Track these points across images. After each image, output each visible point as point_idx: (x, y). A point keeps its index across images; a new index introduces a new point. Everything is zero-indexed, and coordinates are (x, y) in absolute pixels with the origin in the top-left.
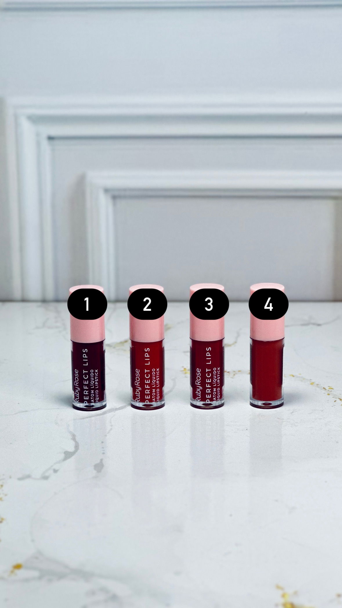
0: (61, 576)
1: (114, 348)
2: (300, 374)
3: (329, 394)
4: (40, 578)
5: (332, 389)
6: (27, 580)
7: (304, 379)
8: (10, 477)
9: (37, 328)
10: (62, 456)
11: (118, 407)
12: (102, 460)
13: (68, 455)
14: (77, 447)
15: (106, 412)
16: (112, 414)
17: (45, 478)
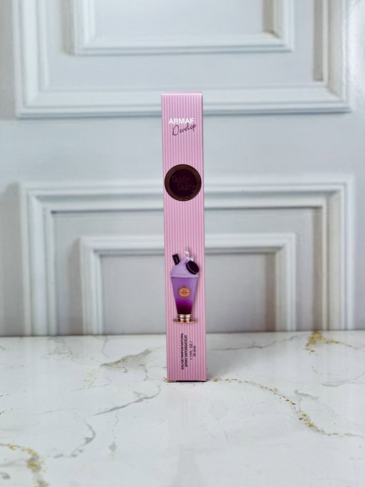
1: (111, 366)
2: (252, 381)
3: (275, 394)
5: (277, 390)
7: (255, 384)
8: (48, 456)
9: (50, 354)
10: (84, 441)
11: (120, 406)
12: (114, 443)
13: (88, 440)
14: (94, 434)
15: (112, 410)
16: (116, 411)
17: (74, 456)
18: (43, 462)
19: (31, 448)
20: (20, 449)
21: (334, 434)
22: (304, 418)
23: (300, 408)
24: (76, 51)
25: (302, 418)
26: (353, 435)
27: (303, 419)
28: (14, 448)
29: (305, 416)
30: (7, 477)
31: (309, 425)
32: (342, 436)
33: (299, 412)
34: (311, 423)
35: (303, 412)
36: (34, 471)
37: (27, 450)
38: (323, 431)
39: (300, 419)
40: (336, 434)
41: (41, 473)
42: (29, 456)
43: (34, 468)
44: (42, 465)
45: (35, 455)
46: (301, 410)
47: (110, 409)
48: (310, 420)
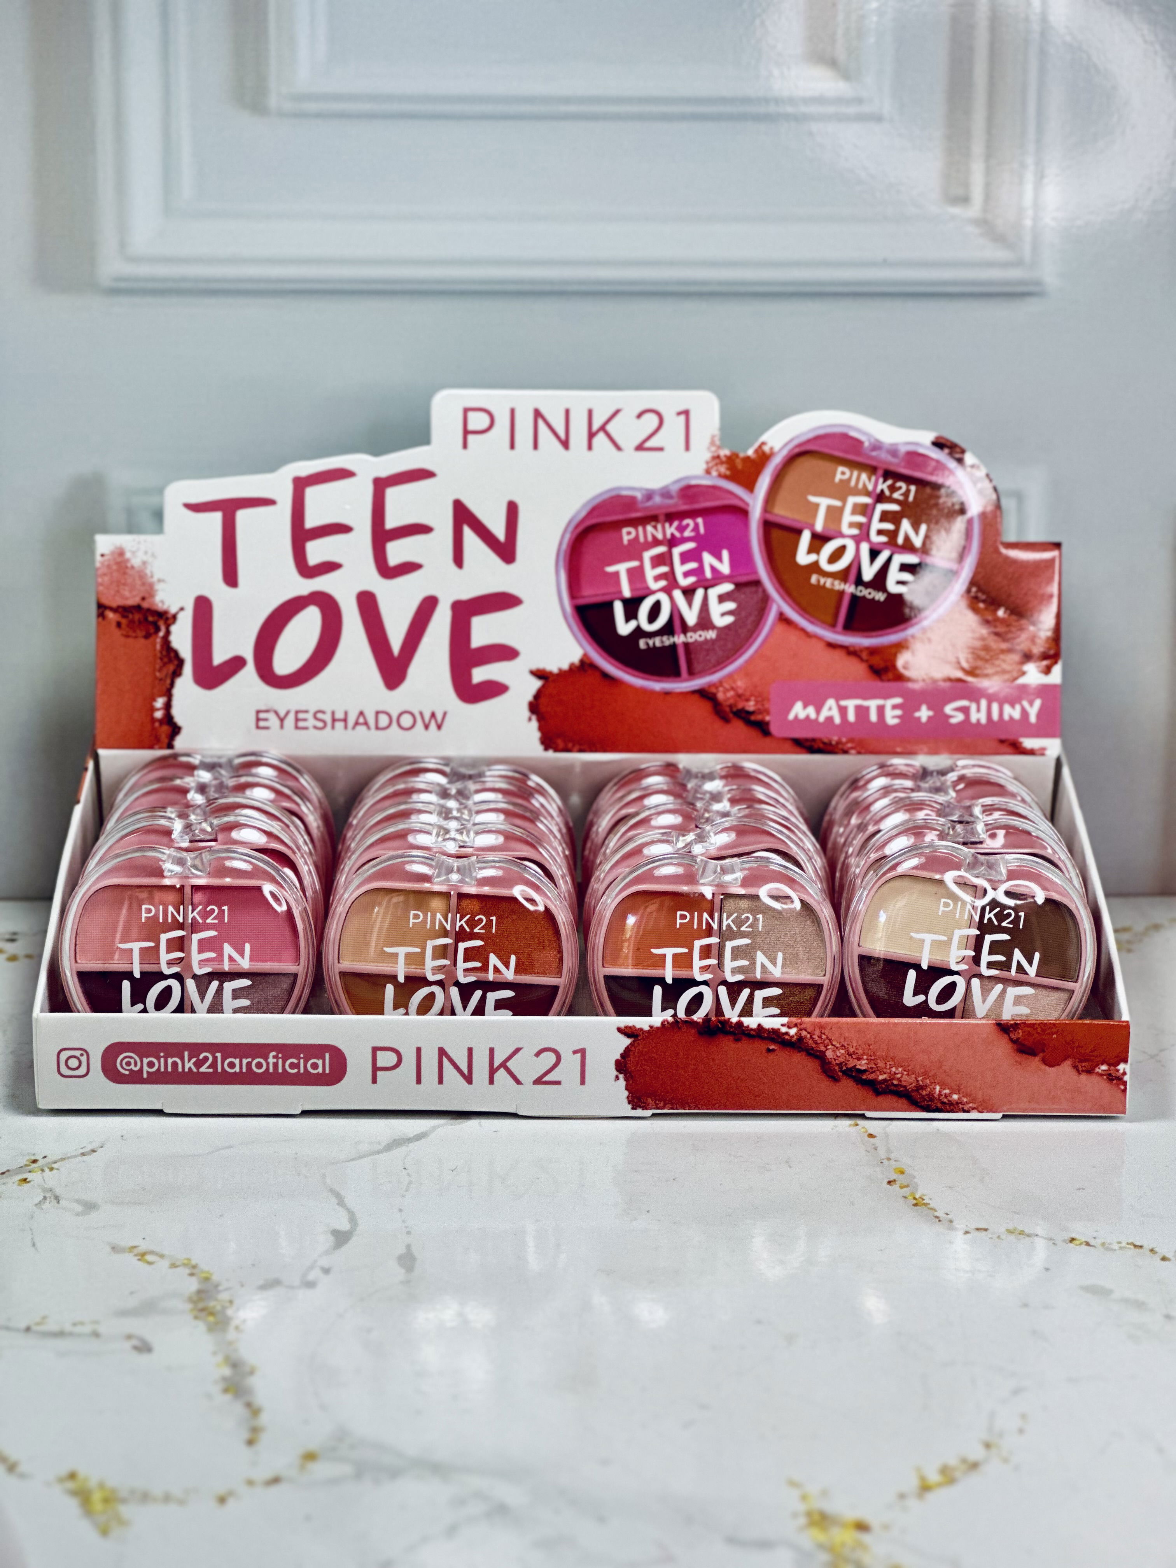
0: (394, 1473)
4: (358, 1475)
6: (334, 1481)
8: (242, 1286)
10: (330, 1240)
11: (411, 1136)
12: (408, 1247)
14: (353, 1219)
15: (389, 1147)
16: (403, 1150)
17: (311, 1285)
18: (231, 1302)
19: (193, 1262)
20: (165, 1264)
21: (978, 1229)
22: (900, 1178)
23: (889, 1151)
24: (273, 101)
25: (894, 1181)
26: (1029, 1236)
27: (898, 1183)
28: (149, 1258)
29: (902, 1173)
30: (144, 1348)
31: (915, 1202)
32: (999, 1237)
33: (885, 1162)
34: (917, 1196)
35: (895, 1161)
36: (211, 1329)
37: (185, 1265)
38: (951, 1221)
39: (889, 1182)
40: (986, 1230)
41: (231, 1335)
42: (193, 1285)
43: (211, 1319)
44: (230, 1312)
45: (207, 1279)
46: (892, 1156)
47: (383, 1144)
48: (916, 1188)
